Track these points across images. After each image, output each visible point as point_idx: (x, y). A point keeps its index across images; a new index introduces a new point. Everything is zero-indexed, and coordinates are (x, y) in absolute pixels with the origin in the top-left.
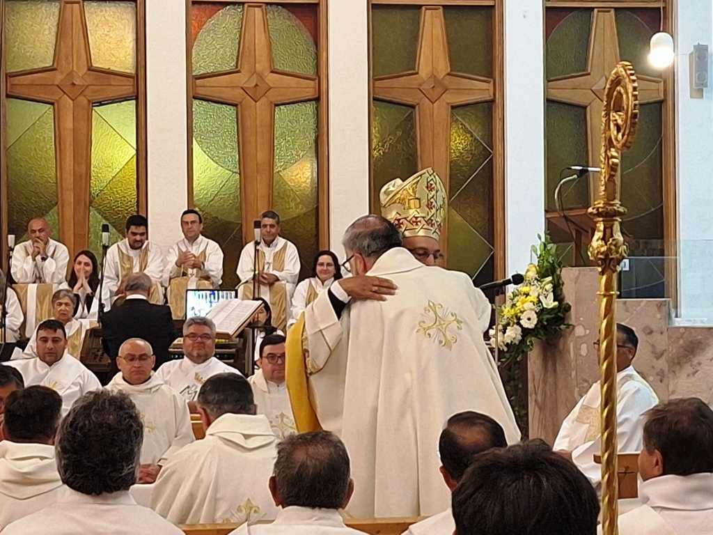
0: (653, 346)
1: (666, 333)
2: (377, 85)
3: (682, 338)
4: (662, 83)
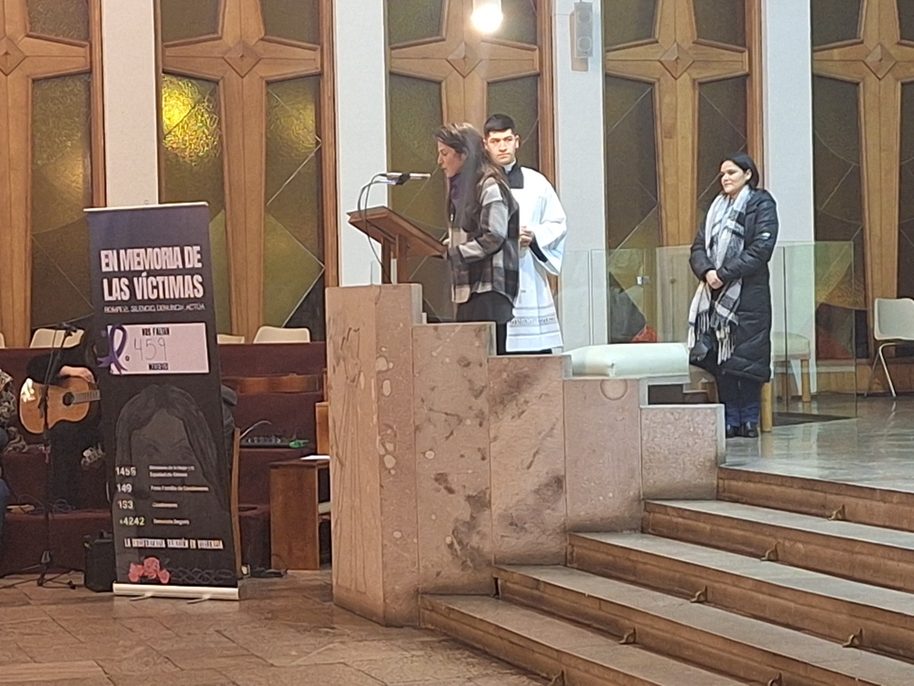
0: (470, 381)
1: (486, 367)
2: (167, 53)
3: (505, 371)
4: (537, 51)
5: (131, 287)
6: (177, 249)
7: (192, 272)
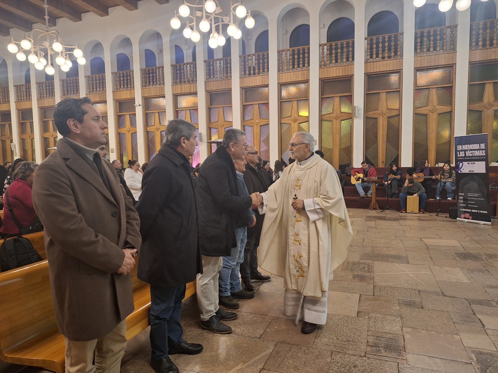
5: (465, 153)
6: (478, 145)
7: (482, 150)
